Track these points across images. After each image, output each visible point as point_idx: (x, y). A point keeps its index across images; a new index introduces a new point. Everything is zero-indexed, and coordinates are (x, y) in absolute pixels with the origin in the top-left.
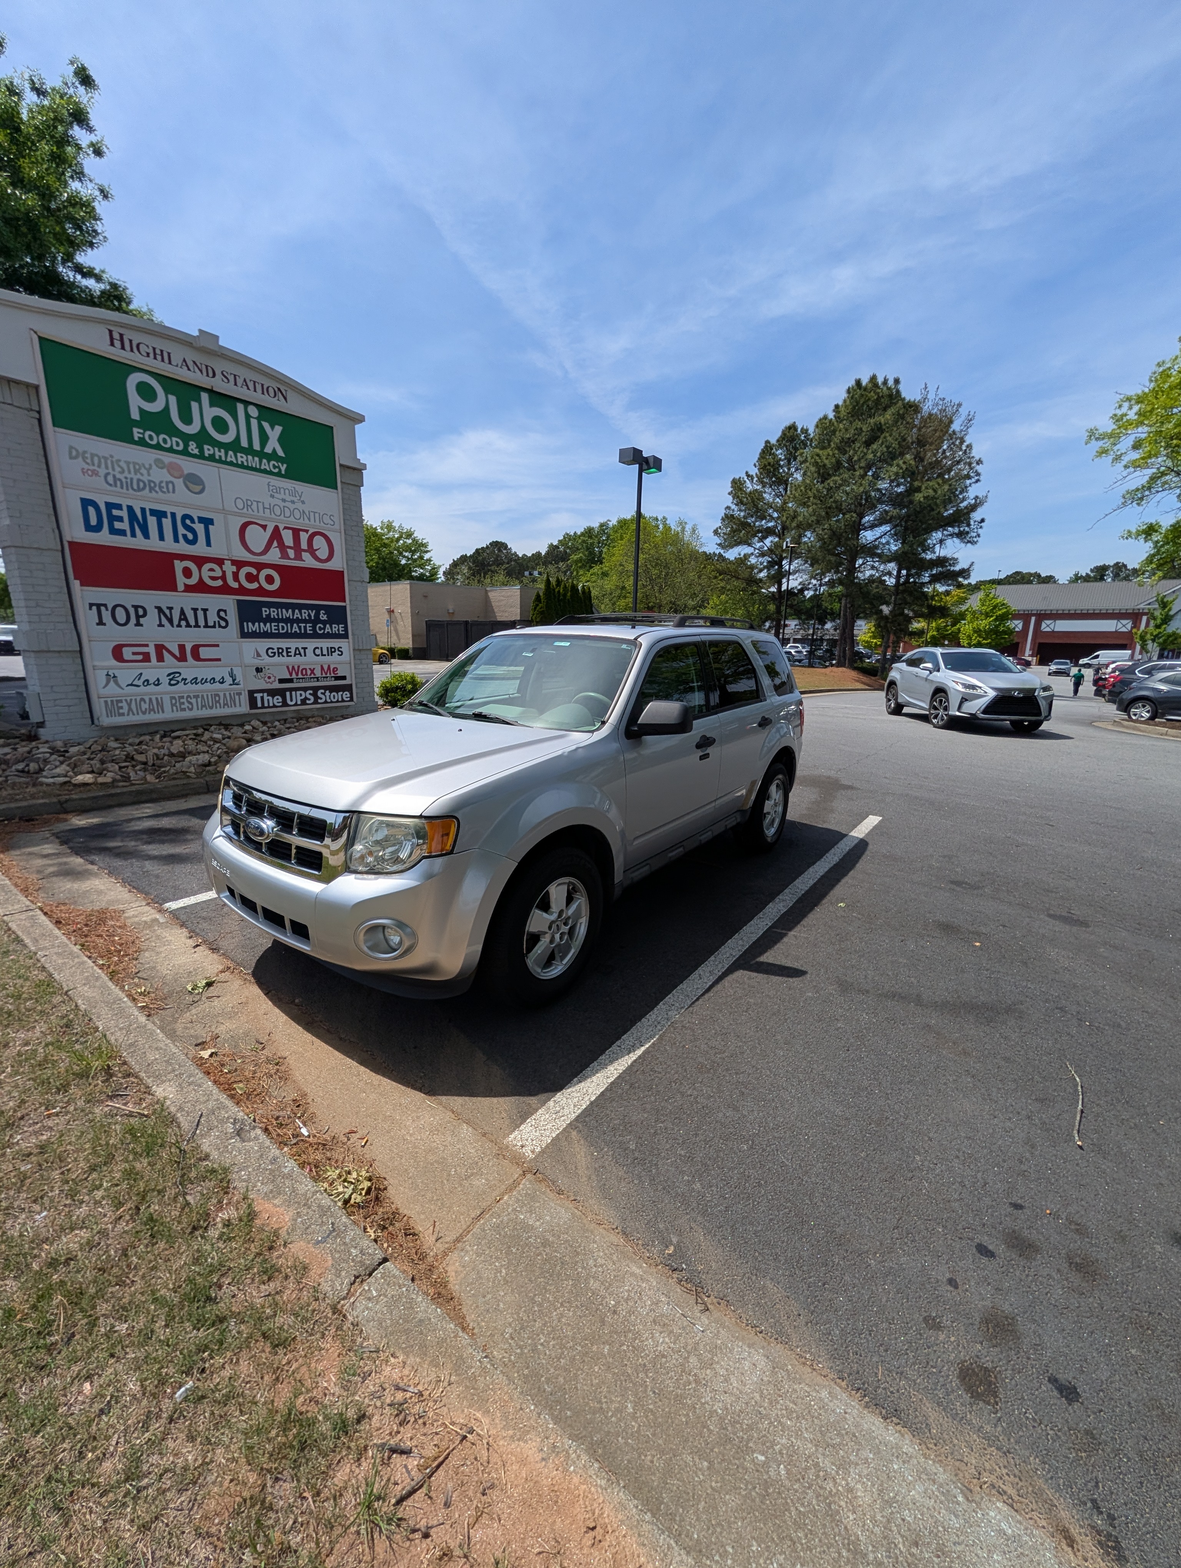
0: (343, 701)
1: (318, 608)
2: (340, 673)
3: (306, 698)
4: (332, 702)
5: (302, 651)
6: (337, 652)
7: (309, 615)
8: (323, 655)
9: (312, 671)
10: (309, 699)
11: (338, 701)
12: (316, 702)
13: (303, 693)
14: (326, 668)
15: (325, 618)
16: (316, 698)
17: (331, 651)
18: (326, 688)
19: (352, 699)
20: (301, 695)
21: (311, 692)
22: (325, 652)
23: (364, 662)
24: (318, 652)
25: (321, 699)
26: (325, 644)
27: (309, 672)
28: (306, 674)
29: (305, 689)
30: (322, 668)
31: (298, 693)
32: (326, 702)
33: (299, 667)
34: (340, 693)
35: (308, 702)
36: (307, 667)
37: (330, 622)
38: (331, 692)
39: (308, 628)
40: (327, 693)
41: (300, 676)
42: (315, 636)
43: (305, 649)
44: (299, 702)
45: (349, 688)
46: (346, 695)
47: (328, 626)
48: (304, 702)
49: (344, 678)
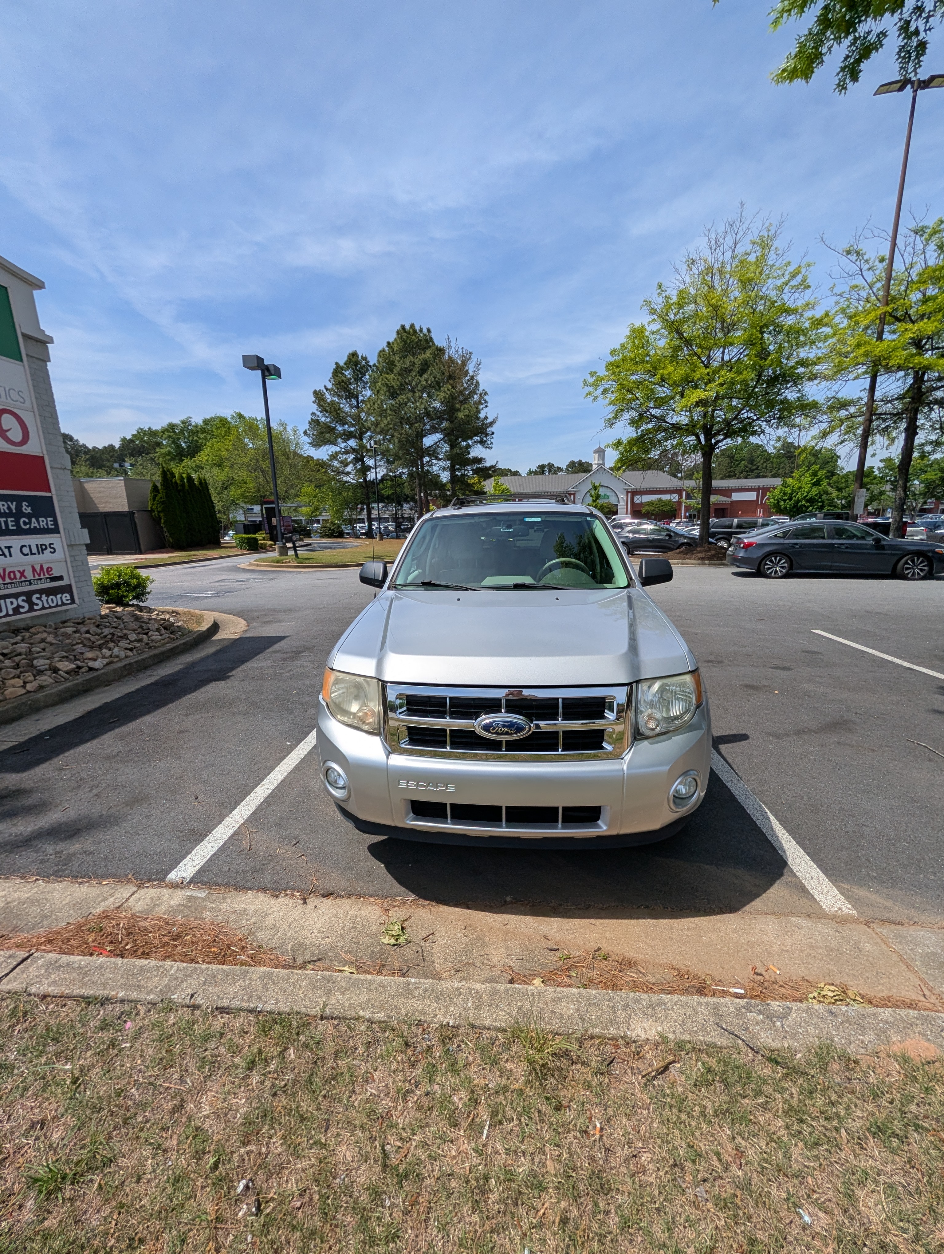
0: (63, 604)
1: (19, 499)
2: (55, 574)
3: (19, 606)
4: (50, 607)
5: (6, 551)
6: (49, 549)
7: (9, 508)
8: (32, 554)
9: (22, 574)
10: (23, 607)
11: (57, 606)
12: (31, 609)
13: (14, 600)
14: (38, 568)
15: (29, 510)
16: (31, 604)
17: (42, 548)
18: (41, 592)
19: (73, 601)
20: (12, 603)
21: (24, 598)
22: (34, 550)
23: (77, 558)
24: (26, 550)
25: (37, 605)
26: (34, 541)
27: (18, 575)
28: (15, 578)
29: (16, 596)
30: (34, 569)
31: (8, 601)
32: (43, 608)
33: (5, 570)
34: (59, 596)
35: (22, 610)
36: (15, 569)
37: (36, 514)
38: (48, 596)
39: (10, 524)
40: (44, 597)
41: (8, 580)
42: (19, 531)
43: (9, 548)
44: (11, 612)
45: (68, 589)
46: (66, 597)
47: (34, 520)
48: (16, 611)
49: (60, 578)
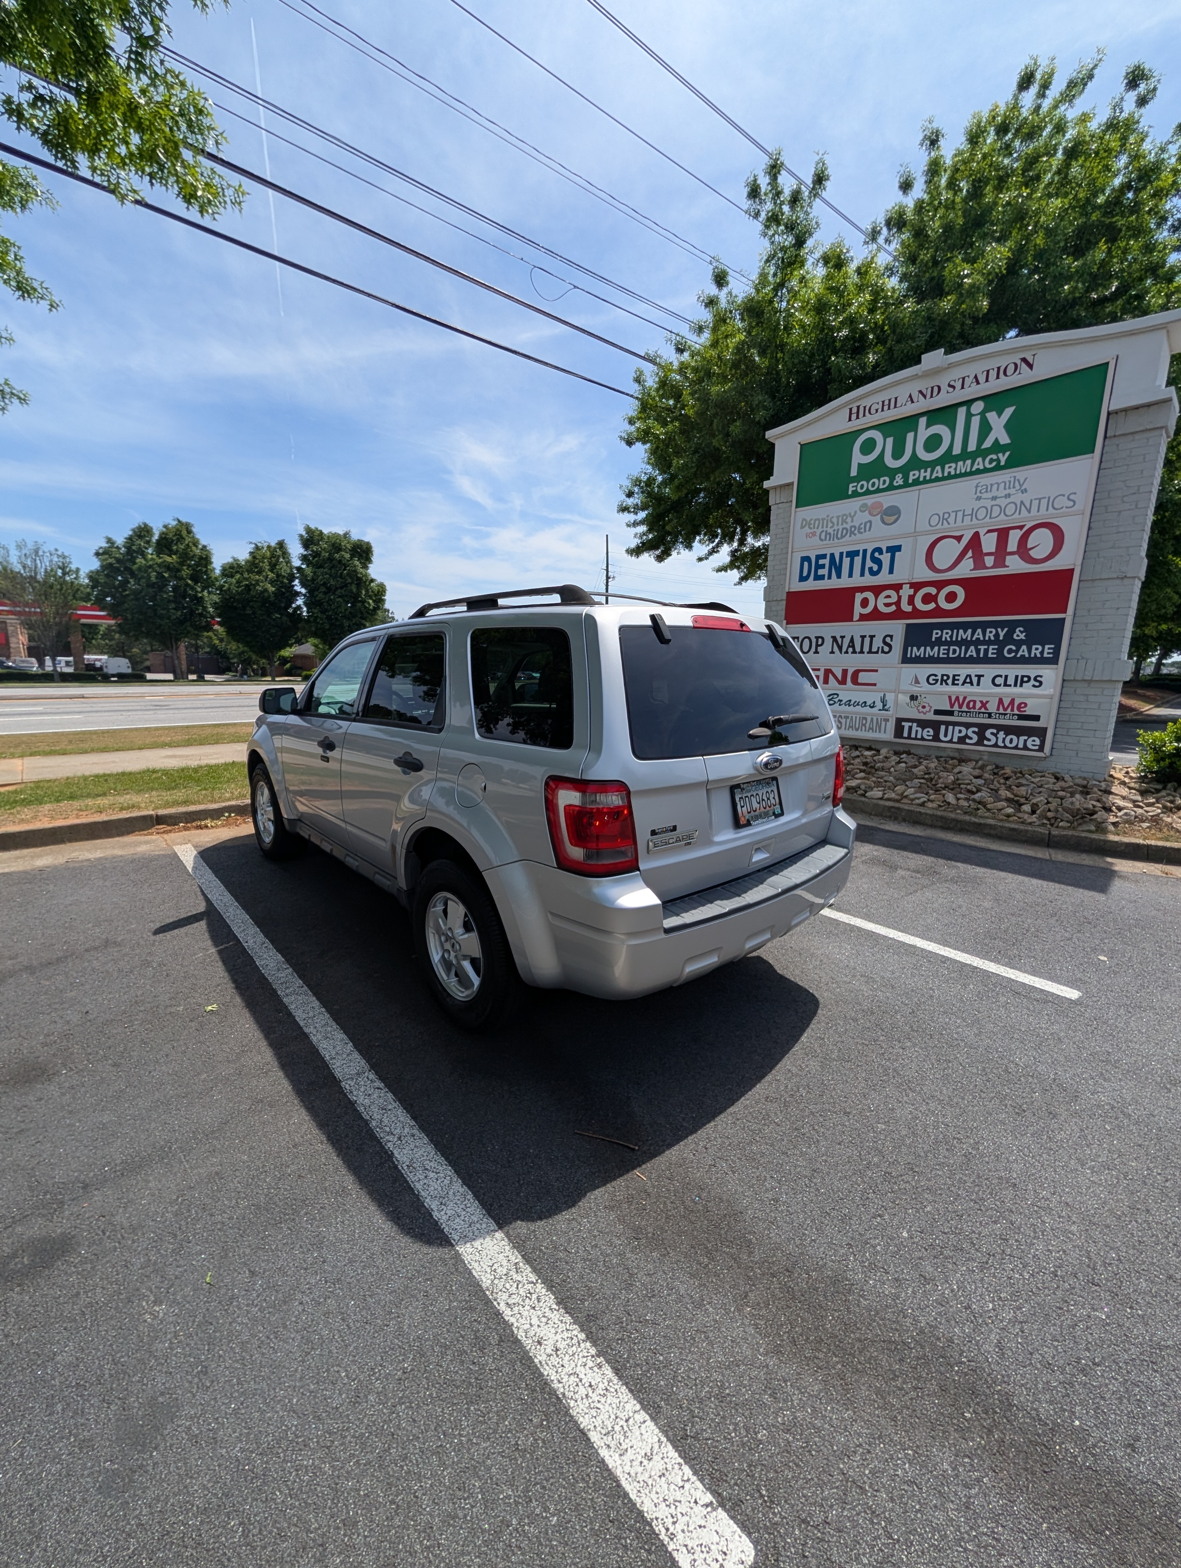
0: (1025, 748)
1: (1012, 626)
2: (1029, 711)
3: (967, 736)
4: (1005, 747)
5: (975, 680)
6: (1032, 682)
7: (997, 635)
8: (1006, 685)
9: (984, 705)
10: (971, 738)
11: (1016, 748)
12: (979, 743)
13: (963, 729)
14: (1006, 702)
15: (1022, 636)
16: (982, 738)
17: (1021, 681)
18: (999, 728)
19: (1041, 748)
20: (960, 731)
21: (976, 730)
22: (1011, 681)
24: (999, 681)
25: (989, 740)
26: (1013, 671)
27: (978, 705)
28: (974, 707)
29: (968, 726)
30: (1001, 701)
31: (957, 728)
32: (996, 745)
33: (965, 698)
34: (1022, 738)
35: (968, 741)
36: (978, 699)
37: (1029, 642)
38: (1007, 734)
39: (991, 651)
40: (1001, 735)
41: (964, 708)
42: (1000, 660)
43: (979, 677)
44: (955, 740)
45: (1041, 733)
46: (1033, 742)
47: (1024, 647)
48: (962, 740)
49: (1037, 718)
